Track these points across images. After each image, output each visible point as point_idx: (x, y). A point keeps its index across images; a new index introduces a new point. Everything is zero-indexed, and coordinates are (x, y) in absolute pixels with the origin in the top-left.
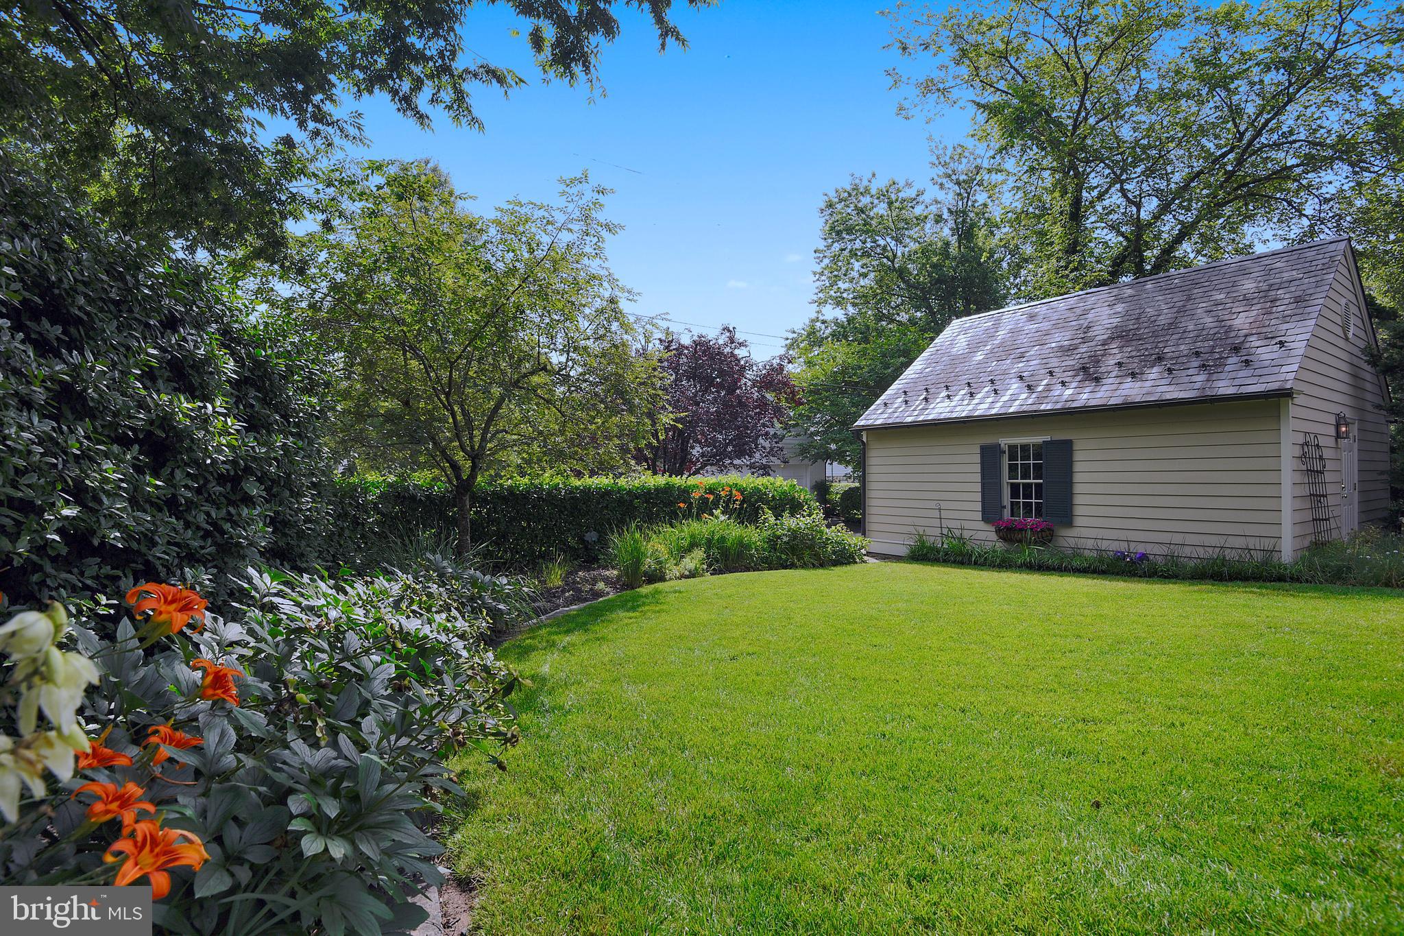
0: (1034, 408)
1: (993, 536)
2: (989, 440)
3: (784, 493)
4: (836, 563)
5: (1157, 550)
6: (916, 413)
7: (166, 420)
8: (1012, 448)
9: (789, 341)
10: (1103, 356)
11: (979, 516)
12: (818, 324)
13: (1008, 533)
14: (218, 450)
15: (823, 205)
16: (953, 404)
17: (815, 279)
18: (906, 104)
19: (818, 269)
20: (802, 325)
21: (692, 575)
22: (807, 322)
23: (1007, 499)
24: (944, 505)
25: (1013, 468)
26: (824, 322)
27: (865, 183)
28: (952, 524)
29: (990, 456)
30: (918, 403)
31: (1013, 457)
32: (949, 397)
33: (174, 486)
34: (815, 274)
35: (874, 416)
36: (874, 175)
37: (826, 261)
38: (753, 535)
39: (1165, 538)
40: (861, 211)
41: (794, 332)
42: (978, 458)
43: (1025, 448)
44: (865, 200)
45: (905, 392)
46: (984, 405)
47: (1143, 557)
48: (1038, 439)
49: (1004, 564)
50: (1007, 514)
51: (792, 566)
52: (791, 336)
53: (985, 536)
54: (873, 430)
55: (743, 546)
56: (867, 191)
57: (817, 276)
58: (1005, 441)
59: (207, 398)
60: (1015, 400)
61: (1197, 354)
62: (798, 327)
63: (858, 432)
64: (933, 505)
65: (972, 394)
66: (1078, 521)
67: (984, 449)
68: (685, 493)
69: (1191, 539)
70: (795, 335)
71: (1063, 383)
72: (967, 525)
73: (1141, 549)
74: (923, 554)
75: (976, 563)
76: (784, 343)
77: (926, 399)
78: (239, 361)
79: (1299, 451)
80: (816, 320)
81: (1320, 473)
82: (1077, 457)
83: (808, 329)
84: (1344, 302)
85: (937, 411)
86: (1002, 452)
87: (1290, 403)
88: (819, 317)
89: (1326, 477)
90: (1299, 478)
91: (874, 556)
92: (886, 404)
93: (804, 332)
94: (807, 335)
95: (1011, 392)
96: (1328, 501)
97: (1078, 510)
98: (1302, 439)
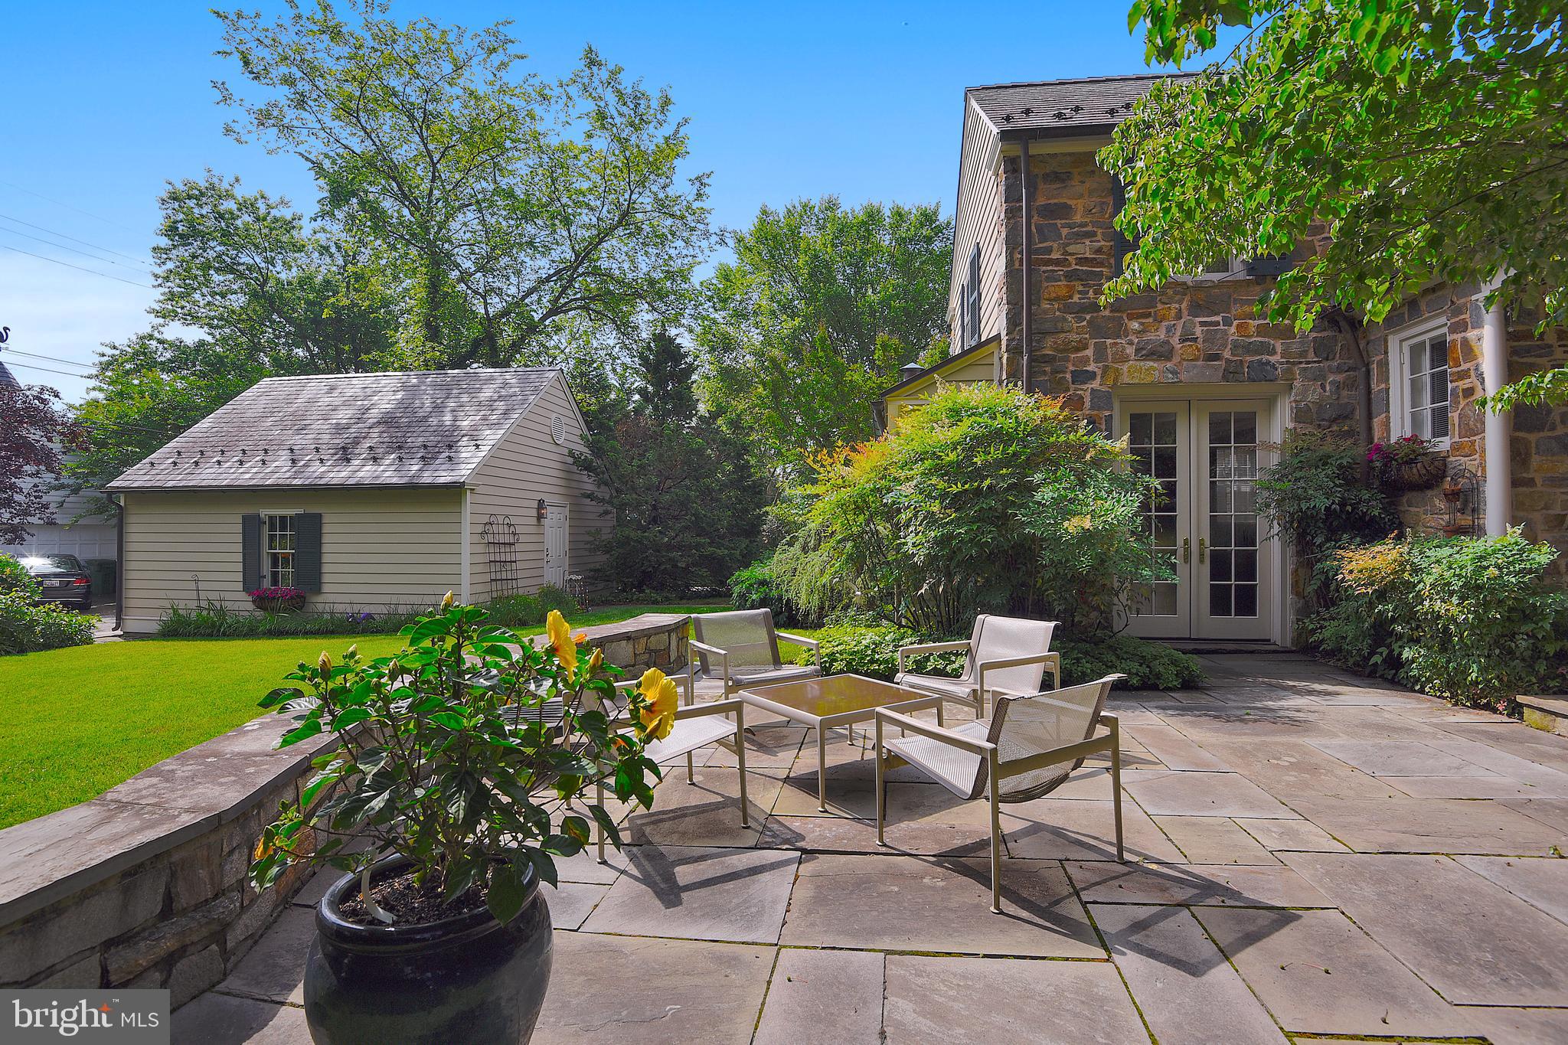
0: (288, 482)
1: (250, 606)
2: (250, 510)
5: (381, 610)
6: (180, 477)
8: (271, 518)
9: (106, 359)
10: (365, 438)
11: (240, 586)
12: (154, 343)
13: (262, 600)
15: (165, 196)
16: (220, 471)
17: (156, 283)
18: (236, 127)
19: (160, 271)
20: (126, 342)
22: (134, 338)
23: (266, 568)
24: (201, 576)
25: (272, 538)
26: (160, 342)
27: (226, 185)
28: (213, 596)
29: (251, 527)
30: (187, 465)
31: (272, 528)
32: (219, 462)
34: (156, 276)
35: (135, 477)
36: (237, 180)
37: (170, 265)
39: (386, 599)
40: (221, 216)
41: (115, 348)
42: (239, 528)
43: (283, 518)
44: (229, 205)
45: (179, 453)
46: (249, 475)
47: (369, 616)
48: (293, 512)
50: (267, 583)
52: (109, 351)
53: (241, 604)
54: (131, 493)
56: (229, 196)
57: (160, 281)
58: (265, 512)
60: (278, 471)
61: (425, 447)
62: (120, 343)
63: (113, 493)
64: (188, 576)
65: (241, 463)
66: (326, 588)
67: (246, 520)
69: (403, 599)
70: (117, 352)
71: (322, 461)
72: (228, 596)
73: (367, 610)
74: (177, 629)
75: (224, 634)
76: (97, 359)
77: (196, 463)
79: (480, 529)
80: (151, 337)
81: (510, 544)
82: (326, 529)
83: (137, 347)
84: (554, 416)
85: (202, 477)
86: (262, 523)
87: (468, 492)
88: (156, 334)
89: (518, 547)
90: (480, 549)
91: (128, 636)
92: (152, 464)
93: (129, 350)
94: (136, 354)
95: (276, 464)
96: (520, 565)
97: (326, 578)
98: (486, 519)
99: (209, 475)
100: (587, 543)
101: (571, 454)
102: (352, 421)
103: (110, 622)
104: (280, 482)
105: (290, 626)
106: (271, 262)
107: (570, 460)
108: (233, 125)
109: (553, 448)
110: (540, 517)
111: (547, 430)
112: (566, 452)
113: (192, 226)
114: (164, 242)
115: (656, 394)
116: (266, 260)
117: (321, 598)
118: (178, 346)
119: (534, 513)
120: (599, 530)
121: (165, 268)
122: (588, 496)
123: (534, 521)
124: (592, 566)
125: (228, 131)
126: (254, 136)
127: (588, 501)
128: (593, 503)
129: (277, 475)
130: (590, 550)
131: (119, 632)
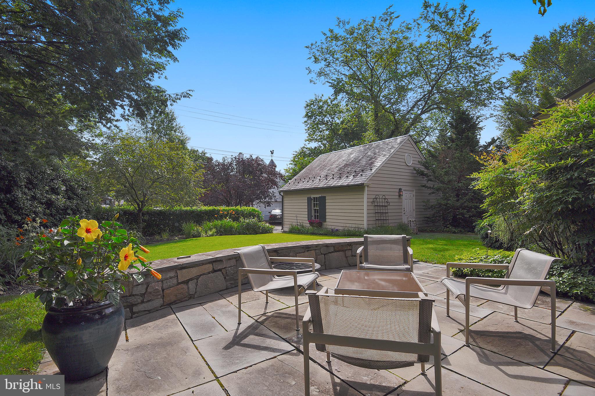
1: (309, 225)
2: (309, 196)
3: (251, 212)
4: (262, 233)
5: (341, 228)
6: (294, 187)
7: (50, 200)
8: (314, 198)
9: (295, 155)
11: (307, 219)
12: (305, 149)
13: (311, 223)
14: (61, 204)
15: (305, 105)
16: (303, 184)
18: (313, 79)
20: (299, 150)
21: (212, 235)
23: (313, 214)
24: (298, 215)
25: (314, 204)
26: (306, 148)
27: (320, 98)
28: (301, 221)
29: (309, 200)
30: (296, 183)
31: (314, 201)
32: (303, 182)
33: (52, 212)
34: (306, 130)
36: (323, 95)
37: (308, 126)
38: (235, 224)
39: (342, 225)
40: (319, 108)
42: (307, 201)
43: (317, 198)
44: (321, 104)
45: (296, 180)
46: (309, 185)
47: (337, 230)
48: (318, 196)
49: (313, 234)
50: (313, 218)
51: (246, 234)
52: (295, 153)
53: (307, 224)
55: (231, 227)
56: (321, 101)
57: (307, 131)
58: (312, 196)
59: (58, 194)
60: (316, 183)
61: (355, 172)
62: (298, 150)
64: (295, 215)
65: (308, 181)
66: (327, 220)
67: (308, 198)
68: (219, 211)
69: (347, 225)
70: (297, 153)
71: (327, 179)
72: (304, 221)
73: (337, 228)
77: (298, 182)
78: (66, 186)
79: (371, 200)
80: (304, 147)
81: (385, 206)
82: (327, 201)
83: (301, 151)
84: (406, 155)
85: (299, 186)
86: (311, 199)
87: (366, 187)
88: (305, 147)
89: (389, 207)
90: (372, 208)
91: (285, 232)
92: (289, 183)
93: (299, 152)
94: (301, 153)
95: (316, 181)
96: (389, 214)
97: (327, 217)
98: (374, 197)
99: (301, 186)
100: (424, 206)
101: (415, 169)
102: (338, 165)
103: (280, 228)
104: (315, 187)
105: (316, 232)
106: (333, 118)
107: (415, 172)
108: (312, 79)
109: (407, 168)
110: (400, 196)
111: (403, 161)
112: (412, 168)
113: (312, 112)
114: (306, 119)
115: (457, 139)
116: (332, 118)
117: (325, 224)
118: (311, 149)
119: (397, 194)
120: (428, 201)
121: (307, 127)
122: (423, 186)
123: (397, 197)
124: (425, 216)
125: (311, 81)
126: (318, 80)
127: (423, 188)
128: (426, 189)
129: (315, 185)
130: (425, 209)
131: (282, 231)
